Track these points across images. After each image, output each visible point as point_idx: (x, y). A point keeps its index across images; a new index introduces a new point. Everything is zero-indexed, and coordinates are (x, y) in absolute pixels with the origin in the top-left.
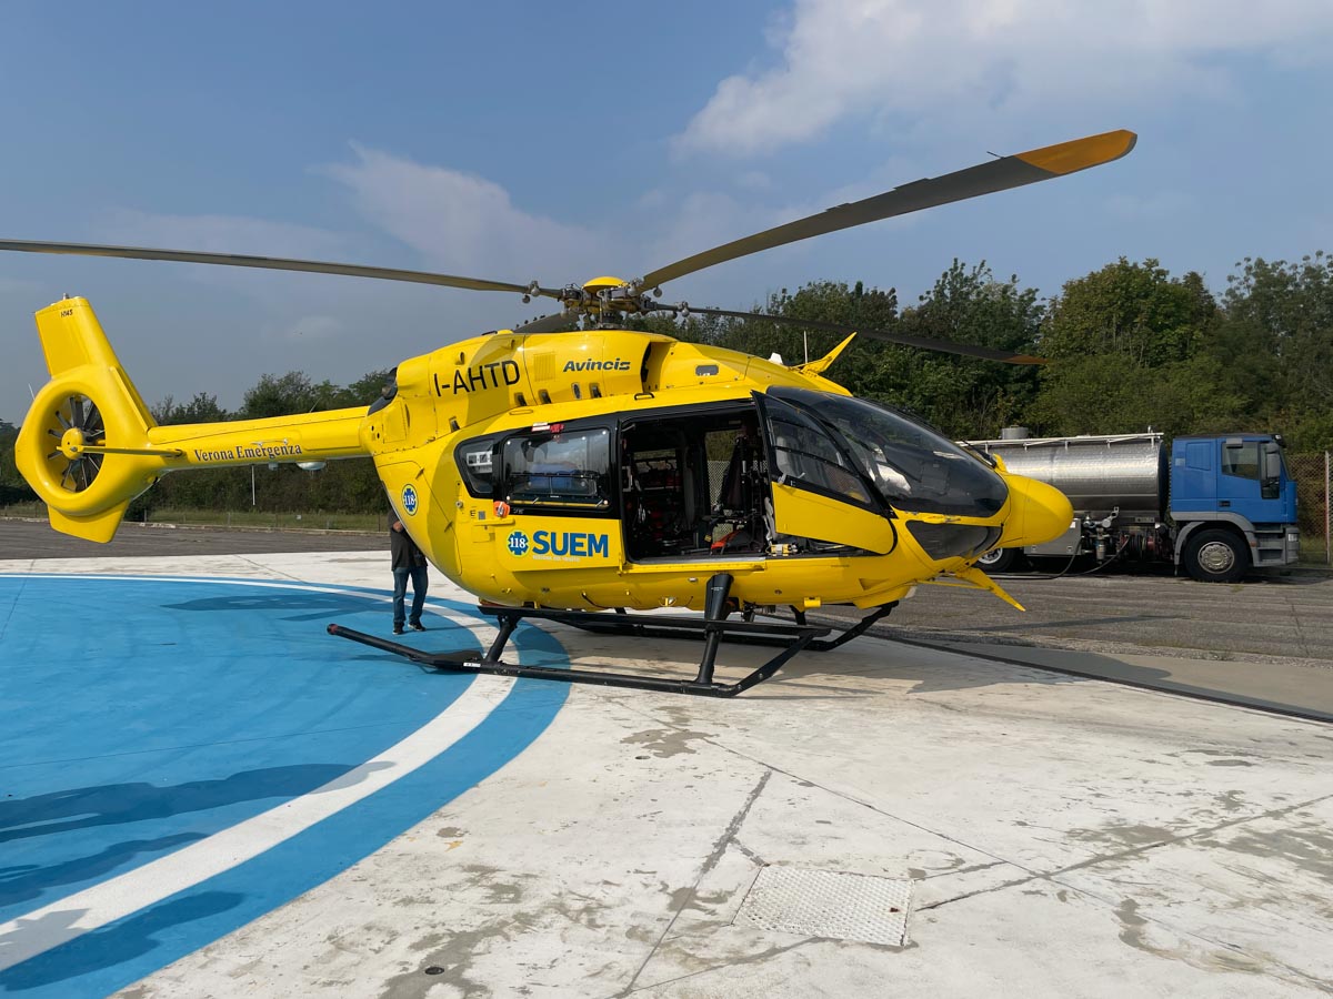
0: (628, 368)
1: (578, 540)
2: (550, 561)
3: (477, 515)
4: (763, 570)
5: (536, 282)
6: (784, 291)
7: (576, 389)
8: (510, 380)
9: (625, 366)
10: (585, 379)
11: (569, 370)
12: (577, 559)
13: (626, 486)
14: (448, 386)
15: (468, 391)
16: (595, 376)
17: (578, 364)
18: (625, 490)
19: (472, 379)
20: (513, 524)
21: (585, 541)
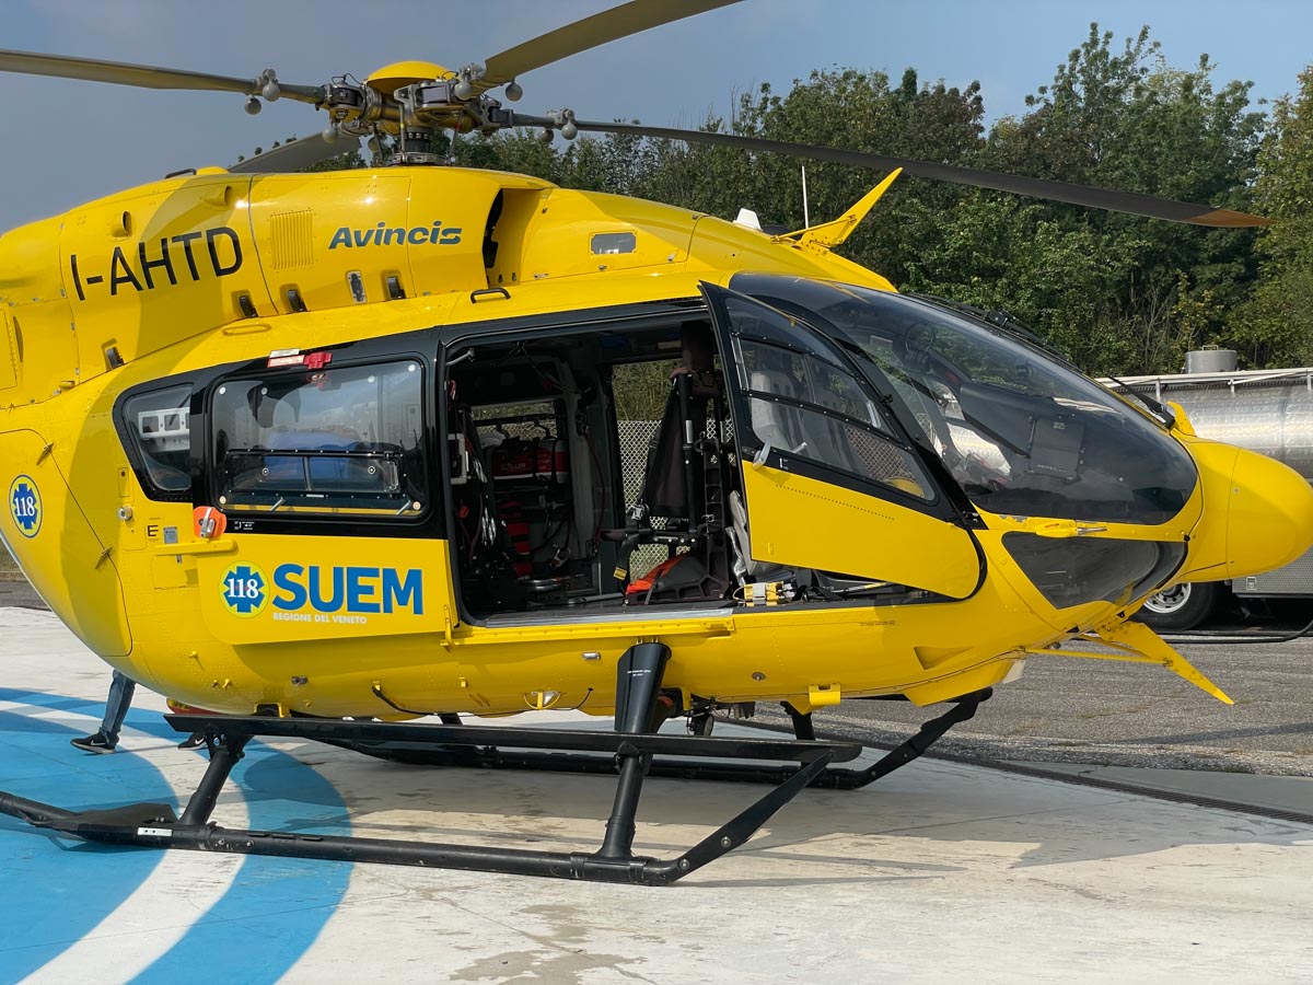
0: (457, 240)
1: (362, 581)
2: (307, 623)
3: (160, 535)
4: (728, 634)
5: (272, 73)
6: (765, 87)
7: (356, 283)
8: (222, 267)
9: (451, 236)
10: (372, 263)
11: (341, 245)
12: (361, 618)
13: (456, 472)
14: (98, 279)
15: (139, 287)
16: (392, 256)
17: (357, 234)
18: (455, 481)
19: (146, 266)
20: (234, 550)
21: (377, 583)
